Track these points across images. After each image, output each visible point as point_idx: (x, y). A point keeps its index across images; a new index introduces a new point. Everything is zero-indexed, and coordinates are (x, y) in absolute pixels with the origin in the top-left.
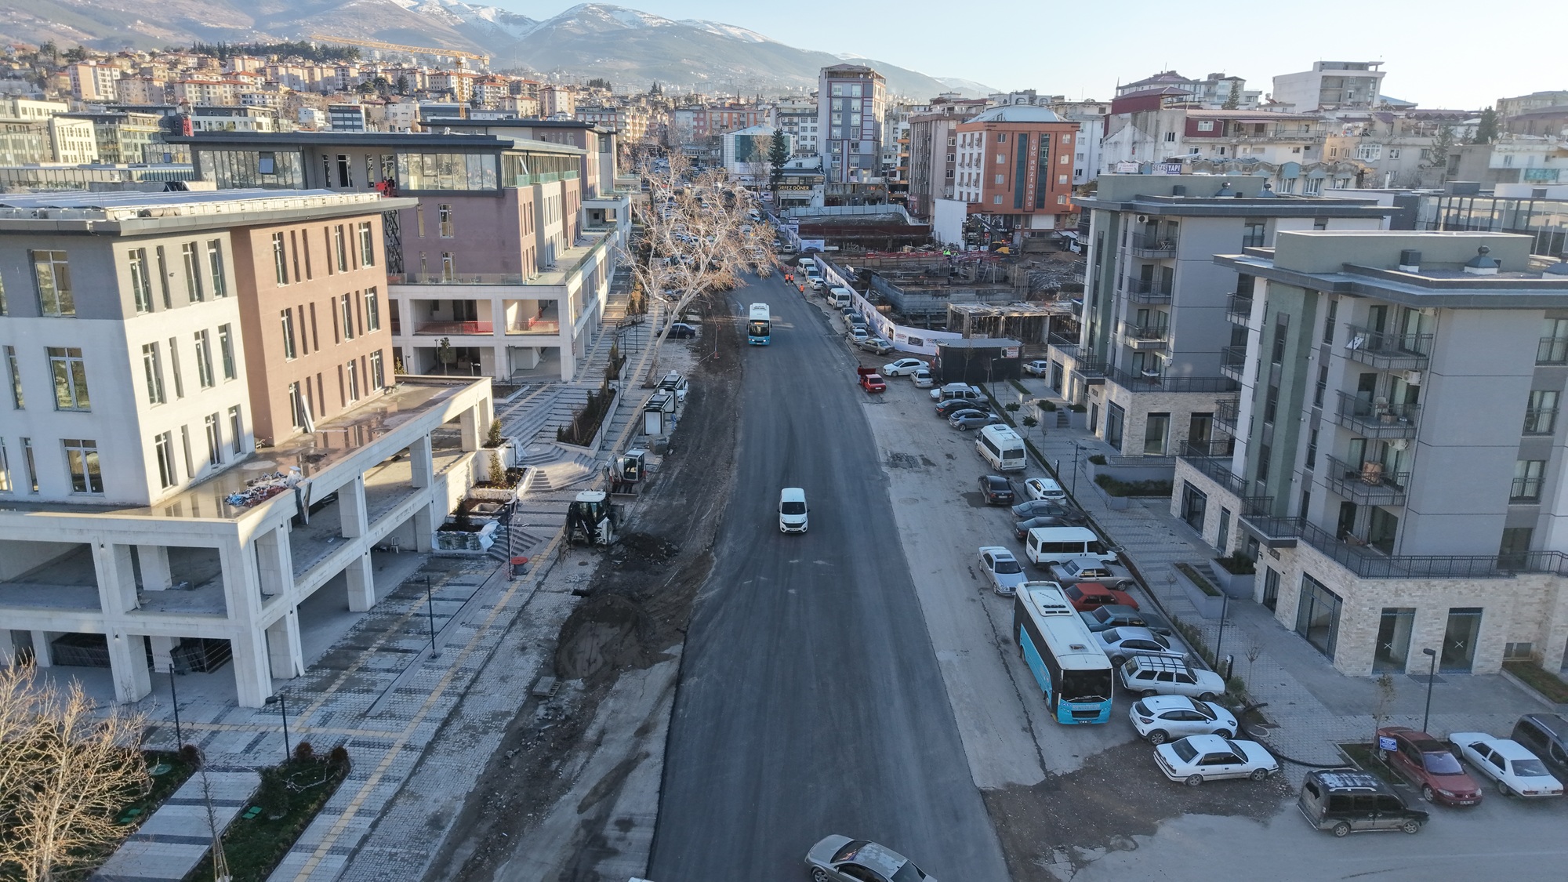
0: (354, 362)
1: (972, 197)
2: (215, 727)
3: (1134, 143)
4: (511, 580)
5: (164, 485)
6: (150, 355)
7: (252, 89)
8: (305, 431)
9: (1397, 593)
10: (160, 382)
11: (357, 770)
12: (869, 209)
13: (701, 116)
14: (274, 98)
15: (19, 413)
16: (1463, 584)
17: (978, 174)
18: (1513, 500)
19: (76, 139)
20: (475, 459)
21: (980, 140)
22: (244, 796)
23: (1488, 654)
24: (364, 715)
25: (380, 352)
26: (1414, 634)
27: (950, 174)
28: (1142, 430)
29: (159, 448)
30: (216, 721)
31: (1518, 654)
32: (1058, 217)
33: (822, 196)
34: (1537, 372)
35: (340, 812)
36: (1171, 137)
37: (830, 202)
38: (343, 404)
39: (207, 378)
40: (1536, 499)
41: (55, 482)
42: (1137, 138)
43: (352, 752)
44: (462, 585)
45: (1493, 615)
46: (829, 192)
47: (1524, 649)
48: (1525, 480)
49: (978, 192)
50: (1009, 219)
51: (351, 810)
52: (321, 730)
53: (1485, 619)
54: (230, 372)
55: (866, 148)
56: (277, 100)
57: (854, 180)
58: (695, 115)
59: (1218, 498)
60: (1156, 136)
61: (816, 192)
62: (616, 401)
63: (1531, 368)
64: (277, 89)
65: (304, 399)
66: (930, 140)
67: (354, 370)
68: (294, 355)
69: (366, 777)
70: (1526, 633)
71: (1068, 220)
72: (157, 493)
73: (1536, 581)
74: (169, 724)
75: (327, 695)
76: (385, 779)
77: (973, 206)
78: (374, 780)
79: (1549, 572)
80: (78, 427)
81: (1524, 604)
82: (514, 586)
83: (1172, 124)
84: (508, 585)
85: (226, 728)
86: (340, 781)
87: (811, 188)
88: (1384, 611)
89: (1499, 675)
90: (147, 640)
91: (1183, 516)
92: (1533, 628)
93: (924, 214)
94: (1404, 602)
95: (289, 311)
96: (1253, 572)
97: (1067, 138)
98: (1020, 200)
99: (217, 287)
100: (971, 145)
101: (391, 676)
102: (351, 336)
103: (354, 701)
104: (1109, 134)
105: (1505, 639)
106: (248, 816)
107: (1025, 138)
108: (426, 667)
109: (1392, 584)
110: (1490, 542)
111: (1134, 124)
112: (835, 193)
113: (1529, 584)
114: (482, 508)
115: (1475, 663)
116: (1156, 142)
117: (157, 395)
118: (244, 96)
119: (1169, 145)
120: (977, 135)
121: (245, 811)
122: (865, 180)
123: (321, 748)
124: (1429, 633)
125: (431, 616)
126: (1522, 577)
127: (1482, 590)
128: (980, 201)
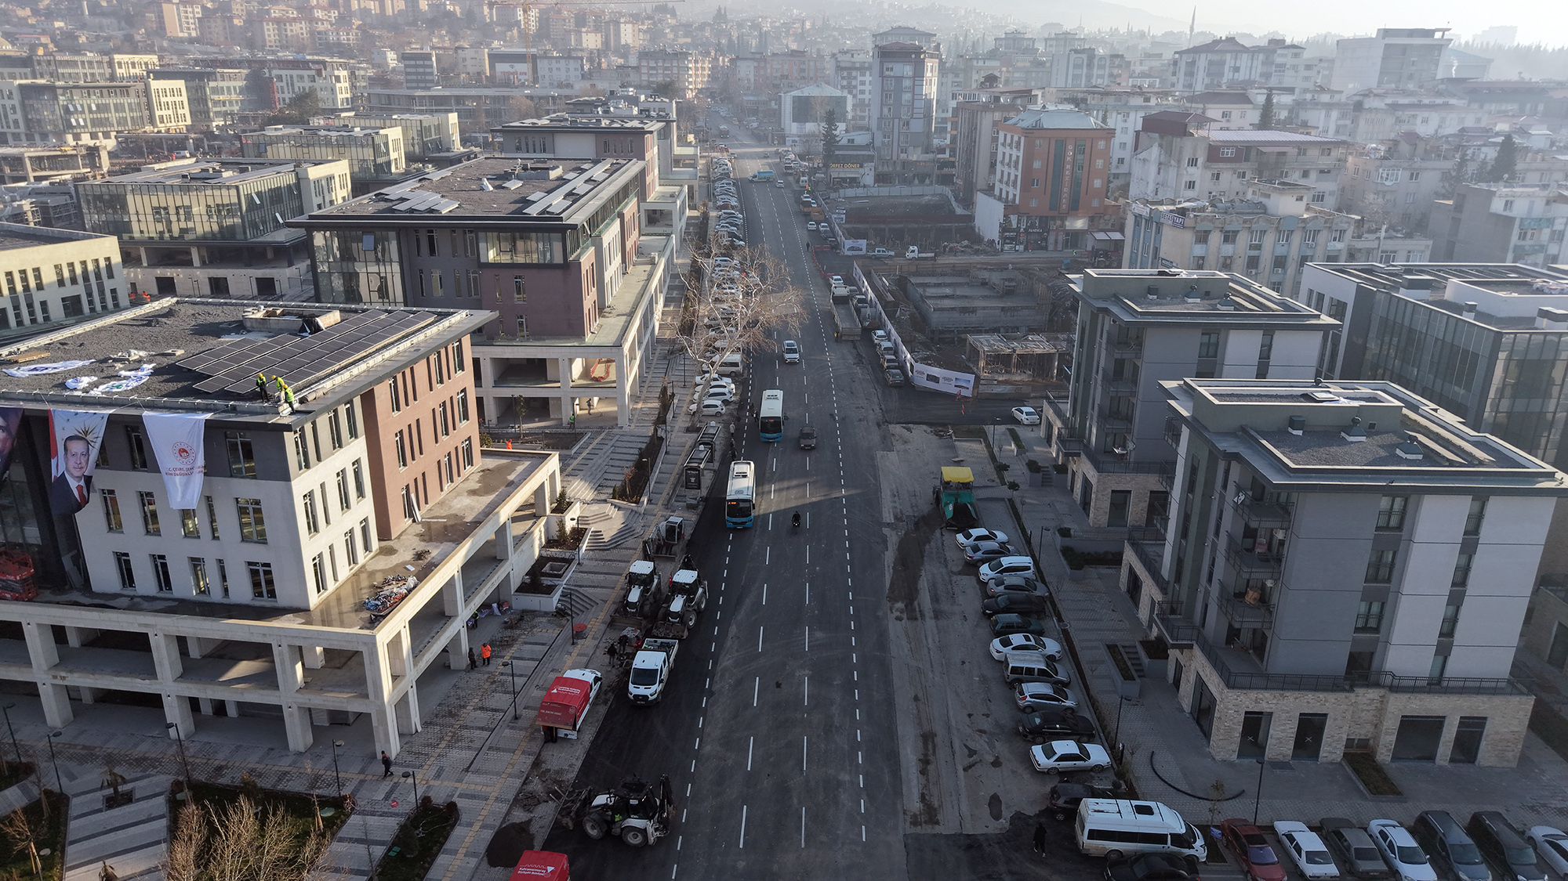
0: (449, 454)
1: (1011, 197)
2: (362, 777)
3: (1160, 164)
4: (573, 644)
5: (319, 591)
6: (308, 500)
7: (327, 26)
8: (414, 521)
9: (1256, 701)
10: (314, 517)
11: (464, 818)
12: (917, 190)
13: (762, 64)
14: (348, 34)
15: (216, 542)
16: (1310, 696)
17: (1016, 176)
18: (1357, 630)
19: (170, 99)
20: (547, 523)
21: (1018, 143)
22: (388, 837)
23: (1332, 747)
24: (467, 770)
25: (469, 439)
26: (1271, 731)
27: (993, 165)
28: (1106, 504)
29: (315, 565)
30: (362, 772)
31: (1359, 746)
32: (1092, 219)
33: (872, 173)
34: (1376, 539)
35: (455, 852)
36: (1193, 162)
37: (881, 178)
38: (442, 490)
39: (345, 503)
40: (1377, 630)
41: (241, 591)
42: (1162, 159)
43: (461, 803)
44: (536, 644)
45: (1335, 719)
46: (880, 169)
47: (1364, 743)
48: (1368, 616)
49: (1015, 193)
50: (1044, 221)
51: (462, 851)
52: (437, 783)
53: (1329, 722)
54: (361, 493)
55: (917, 126)
56: (351, 37)
57: (903, 156)
58: (755, 64)
59: (1150, 591)
60: (1179, 162)
61: (867, 170)
62: (663, 450)
63: (1371, 532)
64: (350, 24)
65: (413, 496)
66: (976, 128)
67: (449, 460)
68: (405, 465)
69: (470, 825)
70: (1363, 732)
71: (1102, 221)
72: (314, 599)
73: (1373, 694)
74: (329, 773)
75: (438, 750)
76: (483, 827)
77: (1010, 208)
78: (476, 827)
79: (1383, 687)
80: (259, 554)
81: (1363, 711)
82: (576, 650)
83: (1195, 151)
84: (570, 648)
85: (370, 777)
86: (453, 827)
87: (861, 166)
88: (1246, 713)
89: (1340, 763)
90: (310, 709)
91: (1128, 591)
92: (1369, 728)
93: (968, 202)
94: (1264, 707)
95: (401, 432)
96: (1167, 657)
97: (1102, 144)
98: (1055, 204)
99: (351, 433)
100: (1010, 145)
101: (486, 734)
102: (447, 434)
103: (460, 756)
104: (1139, 150)
105: (1345, 737)
106: (392, 854)
107: (1061, 144)
108: (512, 728)
109: (1253, 694)
110: (1338, 661)
111: (1161, 146)
112: (886, 169)
113: (1366, 696)
114: (552, 568)
115: (1322, 754)
116: (1179, 167)
117: (313, 527)
118: (319, 33)
119: (1191, 170)
120: (1016, 138)
121: (389, 850)
122: (915, 158)
123: (439, 798)
124: (1283, 731)
125: (513, 675)
126: (1360, 691)
127: (1326, 701)
128: (1017, 202)
